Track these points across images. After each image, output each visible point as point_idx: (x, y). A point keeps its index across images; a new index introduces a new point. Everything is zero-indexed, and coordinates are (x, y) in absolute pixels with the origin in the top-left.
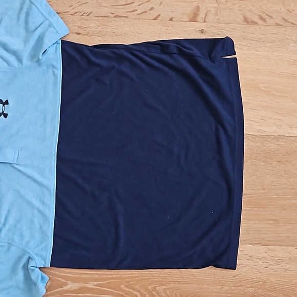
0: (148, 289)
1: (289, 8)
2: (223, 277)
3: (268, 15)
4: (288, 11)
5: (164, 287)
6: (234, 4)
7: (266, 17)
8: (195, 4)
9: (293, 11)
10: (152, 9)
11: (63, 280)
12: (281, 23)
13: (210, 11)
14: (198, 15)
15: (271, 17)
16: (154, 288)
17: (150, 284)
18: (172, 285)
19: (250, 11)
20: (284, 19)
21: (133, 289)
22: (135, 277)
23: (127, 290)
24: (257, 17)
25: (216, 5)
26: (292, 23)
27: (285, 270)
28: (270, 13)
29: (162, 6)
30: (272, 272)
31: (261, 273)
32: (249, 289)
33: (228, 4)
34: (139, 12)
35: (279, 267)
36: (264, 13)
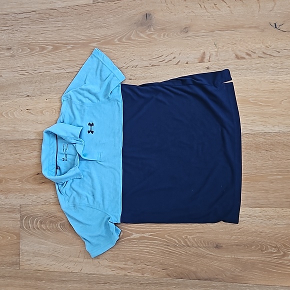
0: (182, 238)
1: (267, 45)
2: (231, 230)
3: (252, 52)
4: (267, 47)
5: (193, 236)
6: (228, 48)
7: (251, 53)
8: (202, 51)
9: (270, 46)
10: (175, 58)
11: (130, 232)
12: (262, 56)
13: (212, 54)
14: (204, 58)
15: (255, 53)
16: (186, 237)
17: (184, 234)
18: (198, 235)
19: (240, 50)
20: (264, 53)
21: (173, 238)
22: (174, 230)
23: (169, 238)
24: (245, 54)
25: (216, 50)
26: (270, 55)
27: (275, 224)
28: (253, 50)
29: (181, 55)
30: (266, 225)
31: (258, 226)
32: (250, 238)
33: (224, 48)
34: (166, 61)
35: (271, 222)
36: (249, 50)
